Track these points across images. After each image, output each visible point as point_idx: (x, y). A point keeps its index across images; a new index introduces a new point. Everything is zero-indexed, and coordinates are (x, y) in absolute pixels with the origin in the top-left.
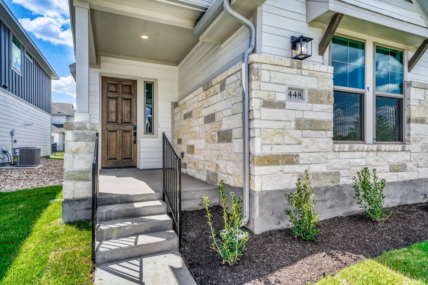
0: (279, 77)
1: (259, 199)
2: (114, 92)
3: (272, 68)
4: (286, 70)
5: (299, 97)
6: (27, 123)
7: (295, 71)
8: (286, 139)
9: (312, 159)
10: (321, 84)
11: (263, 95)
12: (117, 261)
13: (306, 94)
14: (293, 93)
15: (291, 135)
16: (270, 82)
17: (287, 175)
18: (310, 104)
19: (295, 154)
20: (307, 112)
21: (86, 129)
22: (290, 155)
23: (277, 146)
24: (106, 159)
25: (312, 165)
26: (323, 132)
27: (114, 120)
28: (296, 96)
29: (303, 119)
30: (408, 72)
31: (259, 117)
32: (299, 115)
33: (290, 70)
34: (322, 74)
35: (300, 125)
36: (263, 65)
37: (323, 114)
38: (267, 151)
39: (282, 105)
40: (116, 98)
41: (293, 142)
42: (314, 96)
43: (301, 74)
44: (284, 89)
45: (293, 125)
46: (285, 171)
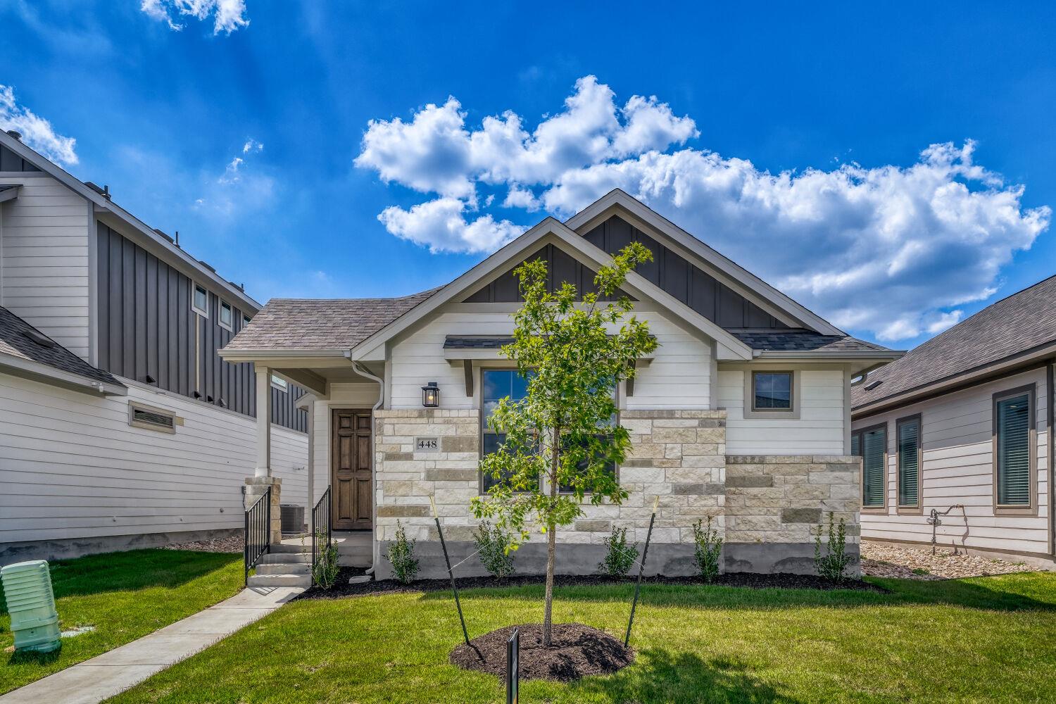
0: (406, 429)
1: (380, 548)
2: (347, 428)
3: (395, 421)
4: (413, 421)
5: (434, 446)
6: (298, 466)
7: (425, 420)
8: (414, 490)
9: (446, 511)
10: (460, 431)
11: (388, 449)
12: (262, 586)
13: (439, 443)
14: (425, 443)
15: (420, 486)
16: (394, 435)
17: (413, 527)
18: (445, 454)
19: (424, 506)
20: (441, 462)
21: (262, 483)
22: (417, 507)
23: (402, 498)
24: (338, 518)
25: (448, 518)
26: (464, 483)
27: (347, 467)
28: (429, 445)
29: (435, 470)
30: (627, 396)
31: (381, 470)
32: (431, 465)
33: (419, 420)
34: (462, 419)
35: (432, 475)
36: (386, 419)
37: (462, 463)
38: (390, 502)
39: (408, 457)
40: (350, 436)
41: (422, 493)
42: (450, 444)
43: (433, 423)
44: (410, 440)
45: (423, 475)
46: (411, 522)
